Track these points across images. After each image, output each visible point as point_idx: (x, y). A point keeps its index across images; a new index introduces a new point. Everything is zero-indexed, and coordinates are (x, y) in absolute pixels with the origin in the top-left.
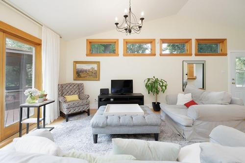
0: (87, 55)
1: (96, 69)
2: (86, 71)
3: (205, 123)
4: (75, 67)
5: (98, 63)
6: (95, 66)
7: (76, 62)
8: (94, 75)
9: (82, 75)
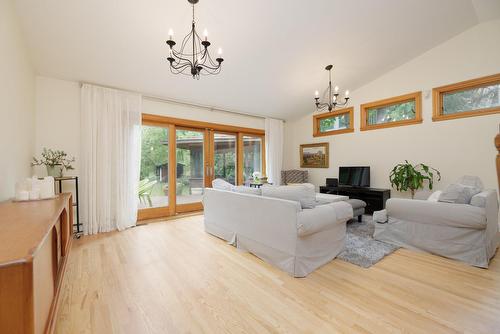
0: (314, 136)
1: (324, 153)
2: (312, 156)
3: (400, 222)
4: (301, 151)
5: (326, 145)
6: (322, 149)
7: (303, 146)
8: (322, 161)
9: (309, 161)
